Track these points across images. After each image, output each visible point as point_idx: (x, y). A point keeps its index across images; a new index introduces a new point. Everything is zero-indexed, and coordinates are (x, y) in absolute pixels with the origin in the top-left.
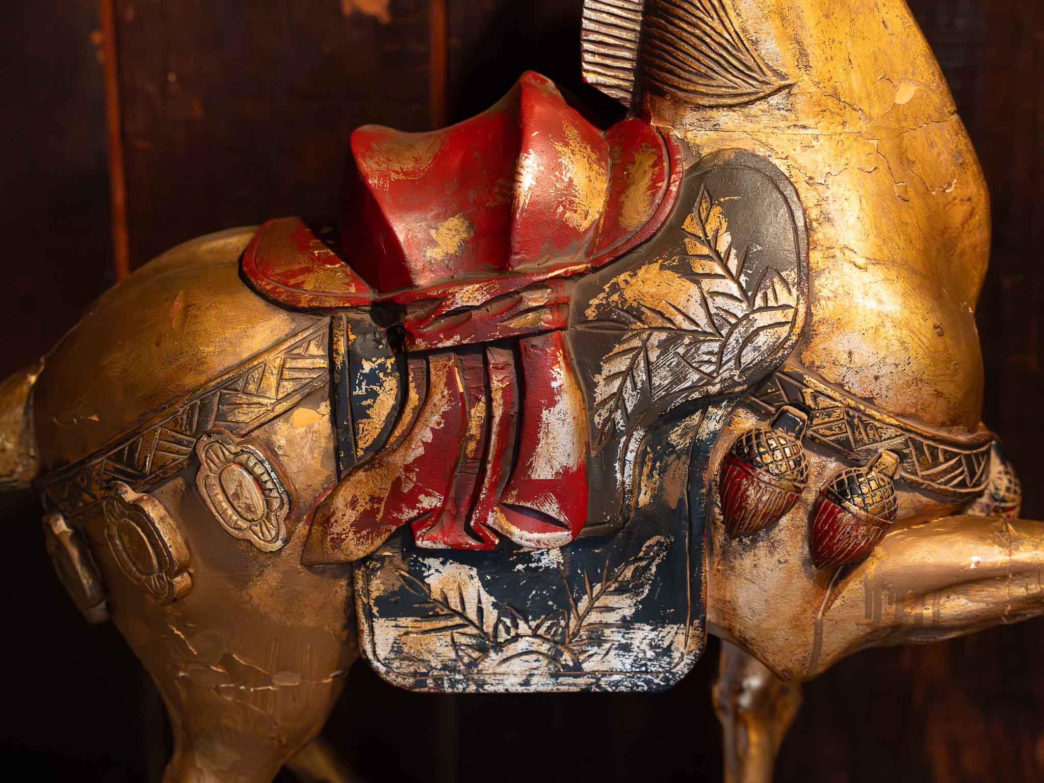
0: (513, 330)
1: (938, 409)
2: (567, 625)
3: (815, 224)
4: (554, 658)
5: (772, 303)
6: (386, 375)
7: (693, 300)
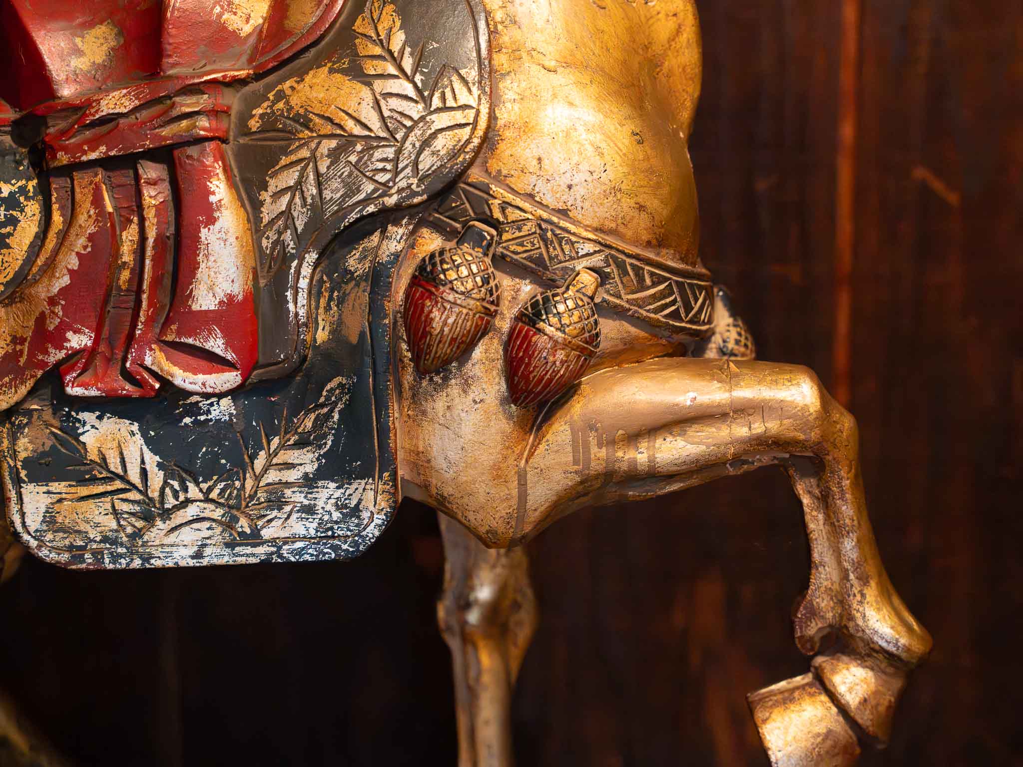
0: (165, 138)
1: (641, 225)
2: (243, 486)
3: (500, 27)
4: (229, 525)
5: (450, 103)
6: (27, 198)
7: (364, 104)
